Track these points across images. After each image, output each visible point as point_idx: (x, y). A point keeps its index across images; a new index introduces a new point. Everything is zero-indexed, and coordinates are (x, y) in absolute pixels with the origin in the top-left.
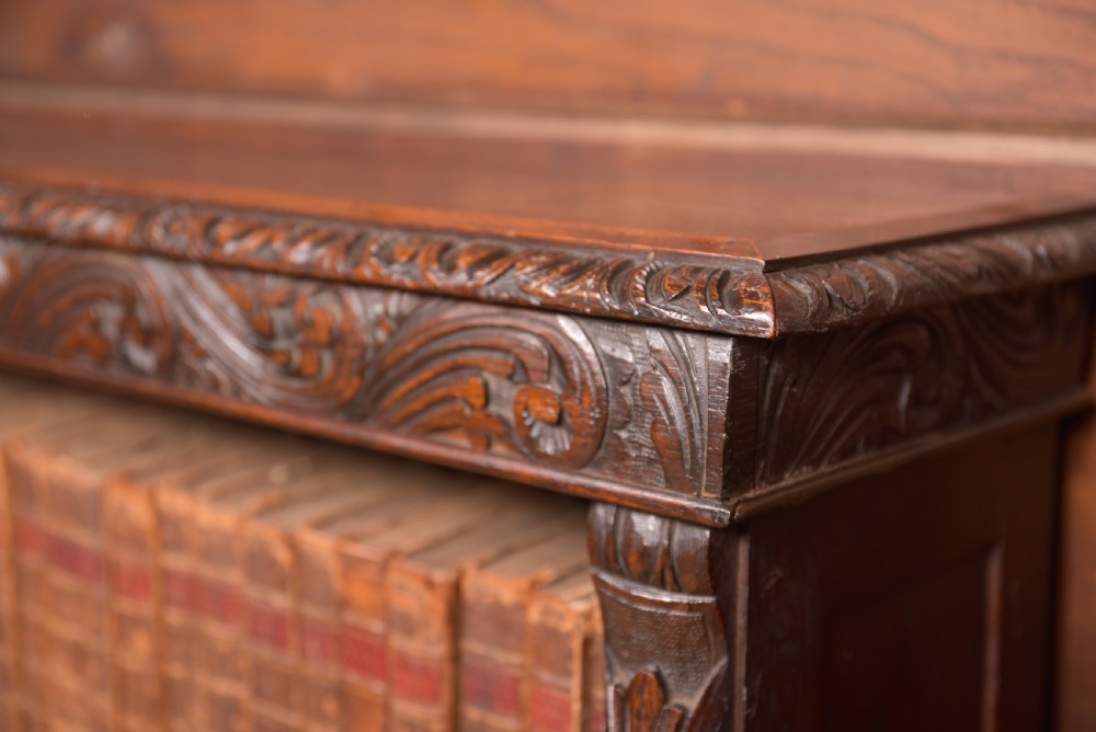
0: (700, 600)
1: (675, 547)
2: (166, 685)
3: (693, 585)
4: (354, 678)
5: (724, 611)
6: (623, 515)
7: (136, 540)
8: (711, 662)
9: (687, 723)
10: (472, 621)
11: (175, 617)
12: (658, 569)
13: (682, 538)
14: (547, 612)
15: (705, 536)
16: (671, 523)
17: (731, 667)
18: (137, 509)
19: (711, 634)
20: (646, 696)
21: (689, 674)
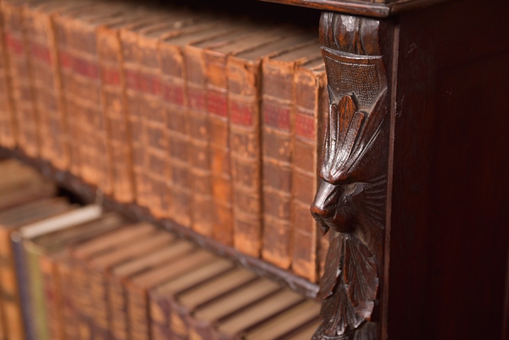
0: (374, 57)
1: (362, 31)
2: (129, 125)
3: (371, 50)
4: (212, 115)
5: (386, 64)
6: (337, 17)
7: (112, 56)
8: (379, 90)
9: (367, 120)
10: (267, 84)
11: (131, 93)
12: (353, 43)
13: (365, 26)
14: (302, 77)
15: (377, 24)
16: (360, 19)
17: (389, 92)
18: (112, 41)
19: (379, 75)
20: (347, 107)
21: (368, 96)
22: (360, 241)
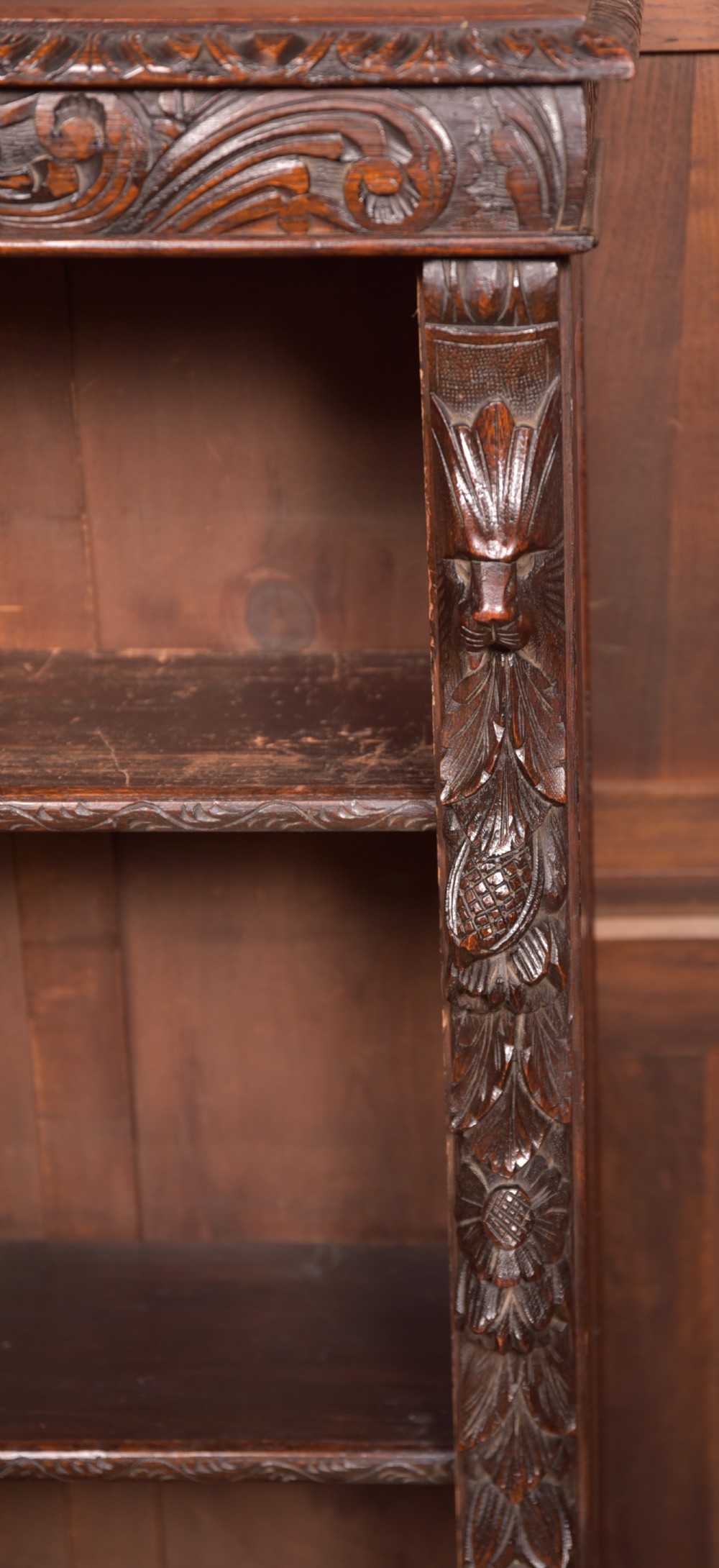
0: (545, 326)
1: (525, 284)
8: (546, 382)
9: (536, 438)
12: (506, 309)
13: (534, 274)
15: (552, 268)
19: (547, 356)
20: (499, 423)
21: (528, 397)
22: (530, 663)
